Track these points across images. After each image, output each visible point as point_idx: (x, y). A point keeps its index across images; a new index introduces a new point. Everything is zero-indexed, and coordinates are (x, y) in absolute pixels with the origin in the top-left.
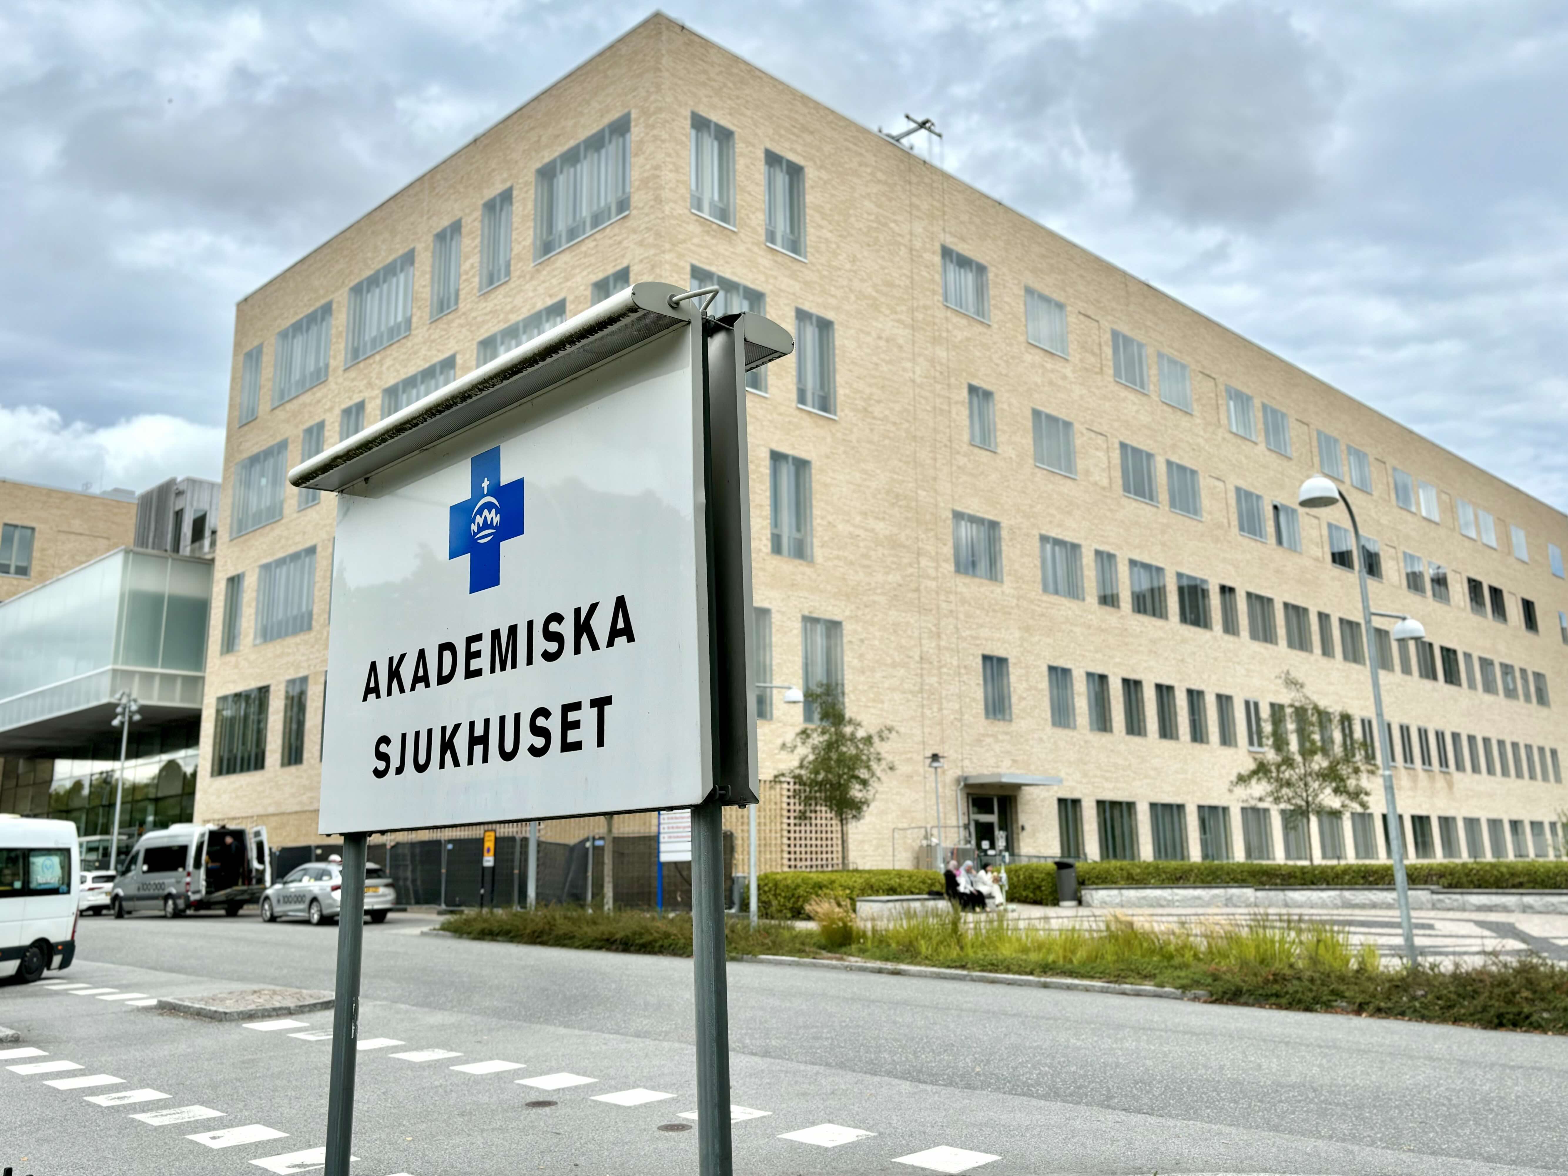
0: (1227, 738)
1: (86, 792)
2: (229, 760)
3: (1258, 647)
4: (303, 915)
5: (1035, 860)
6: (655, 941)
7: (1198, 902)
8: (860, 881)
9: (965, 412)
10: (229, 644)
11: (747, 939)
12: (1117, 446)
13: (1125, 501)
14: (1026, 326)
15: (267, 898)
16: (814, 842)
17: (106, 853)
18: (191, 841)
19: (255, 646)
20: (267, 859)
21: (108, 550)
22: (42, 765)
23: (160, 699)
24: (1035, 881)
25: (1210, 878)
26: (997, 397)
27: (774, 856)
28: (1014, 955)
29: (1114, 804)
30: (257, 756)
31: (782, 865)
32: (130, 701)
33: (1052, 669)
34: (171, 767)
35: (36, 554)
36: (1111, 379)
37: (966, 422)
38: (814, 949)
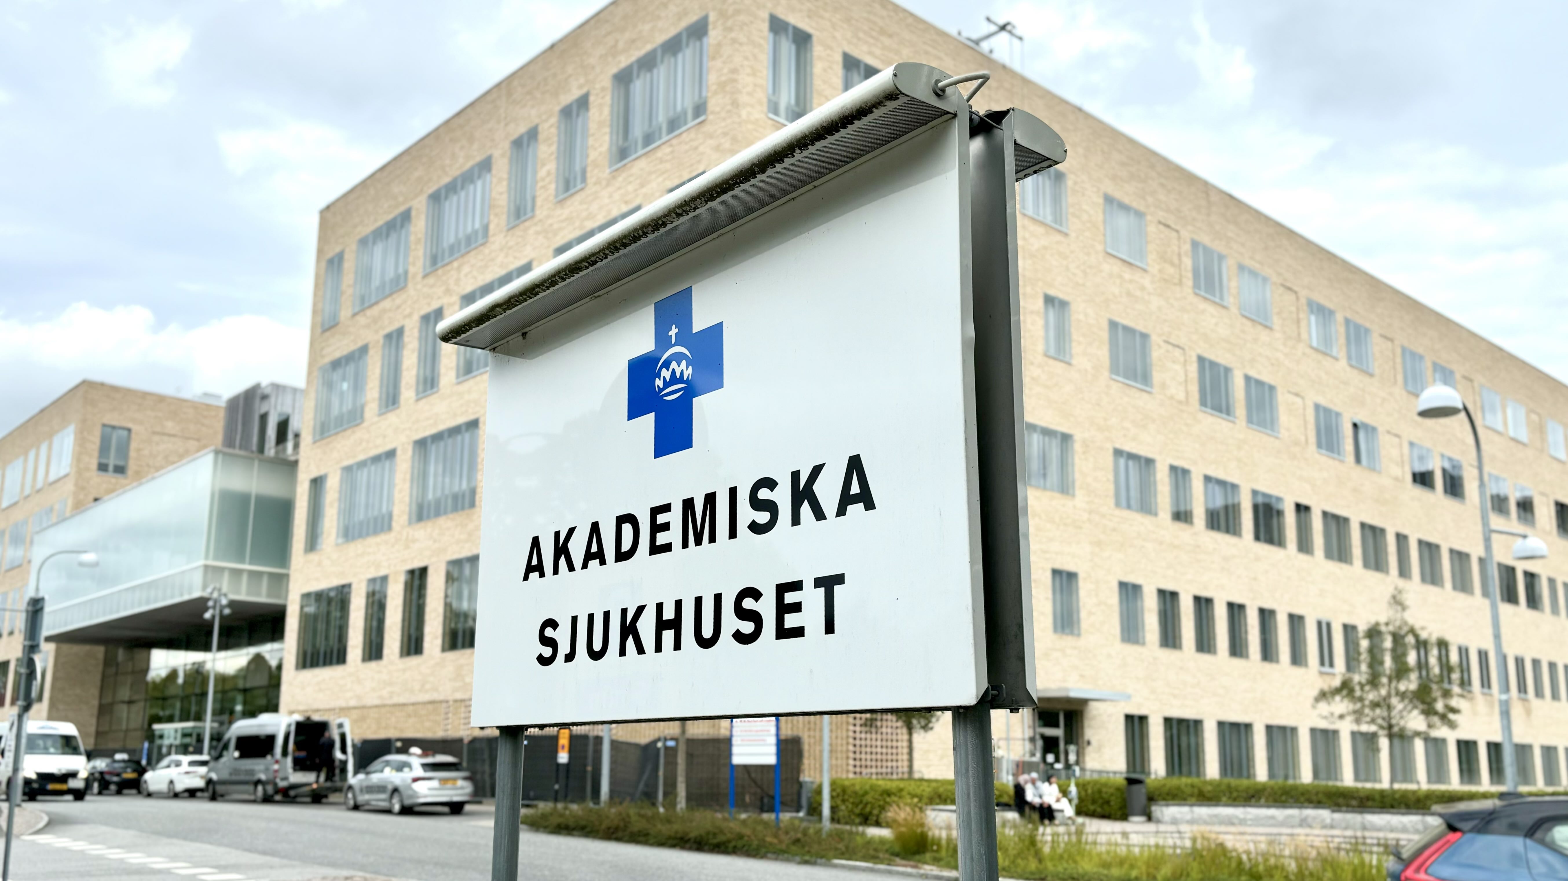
0: (1298, 658)
1: (180, 680)
2: (312, 655)
3: (1334, 567)
4: (384, 805)
5: (1105, 775)
6: (729, 841)
7: (1271, 822)
8: (928, 790)
9: (1040, 322)
10: (312, 544)
11: (819, 843)
12: (1194, 359)
13: (1201, 416)
14: (1104, 235)
15: (350, 787)
16: (879, 750)
17: (200, 740)
18: (278, 731)
19: (337, 545)
20: (350, 749)
21: (198, 451)
22: (140, 654)
23: (248, 594)
24: (1104, 796)
25: (1284, 798)
26: (1073, 307)
27: (839, 762)
28: (1095, 870)
29: (1181, 722)
30: (339, 651)
31: (848, 771)
32: (220, 595)
33: (1123, 585)
34: (258, 659)
35: (132, 454)
36: (1190, 291)
37: (1041, 333)
38: (887, 856)
